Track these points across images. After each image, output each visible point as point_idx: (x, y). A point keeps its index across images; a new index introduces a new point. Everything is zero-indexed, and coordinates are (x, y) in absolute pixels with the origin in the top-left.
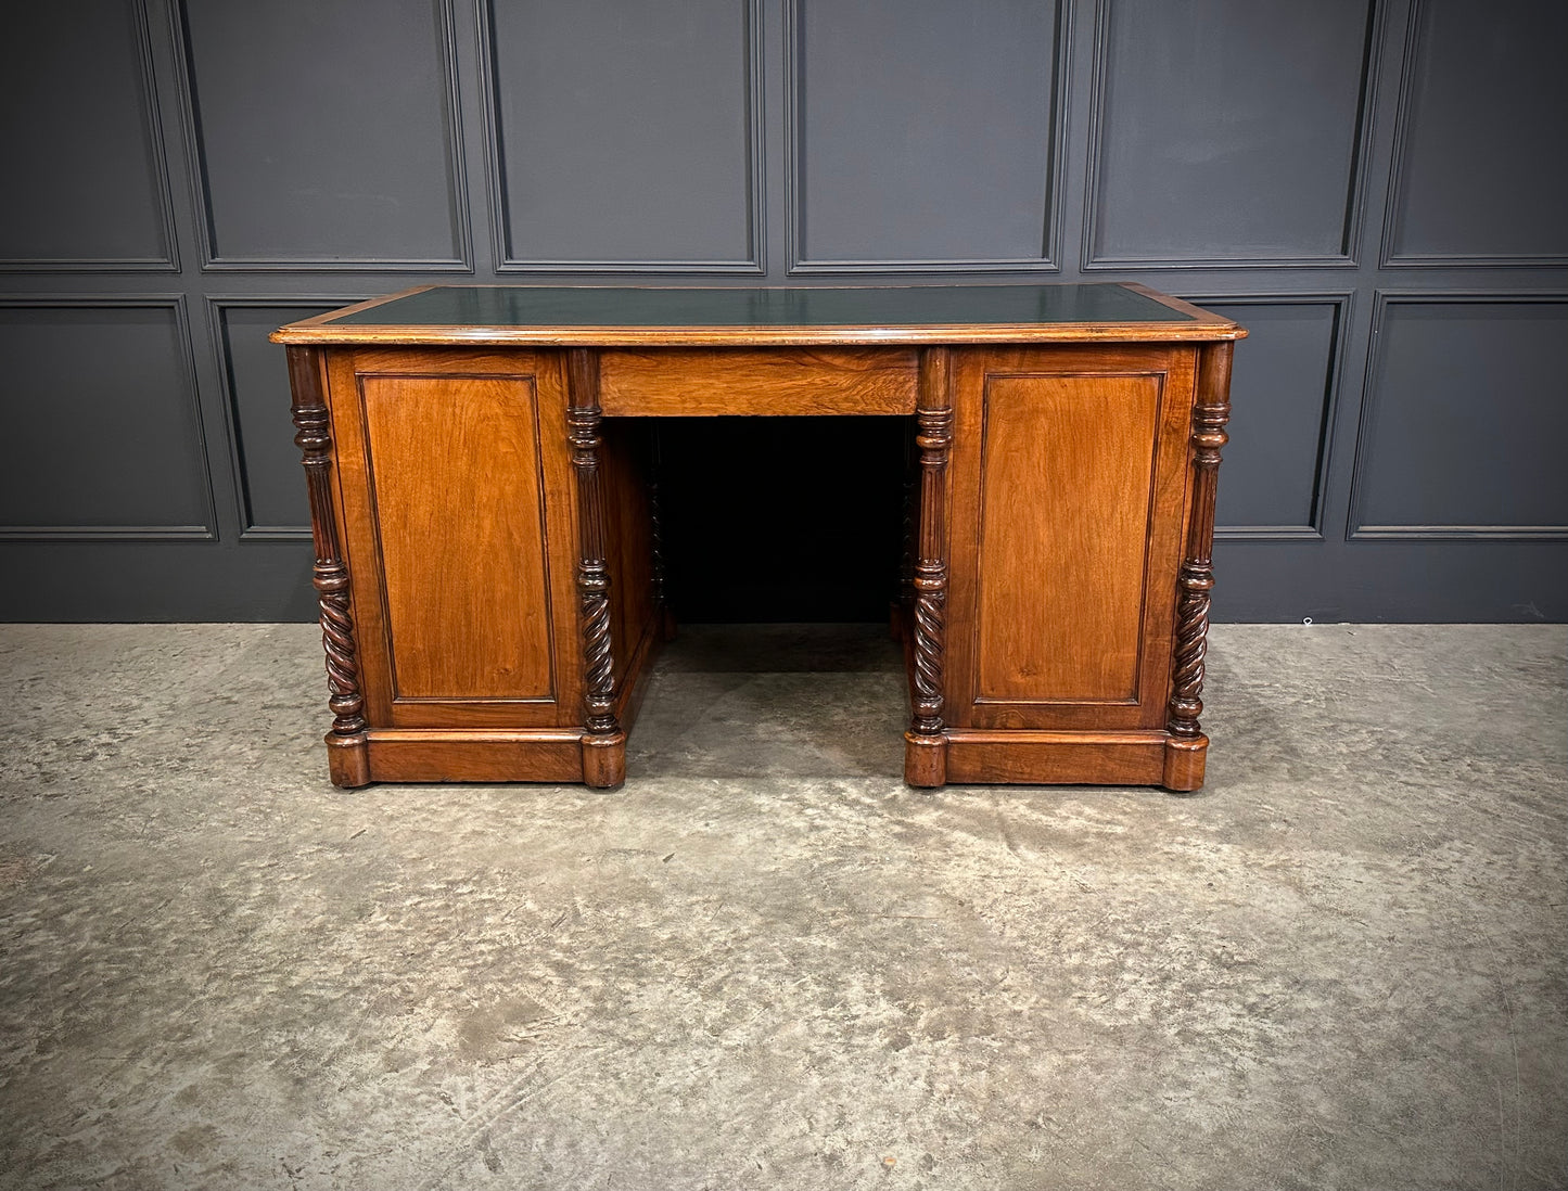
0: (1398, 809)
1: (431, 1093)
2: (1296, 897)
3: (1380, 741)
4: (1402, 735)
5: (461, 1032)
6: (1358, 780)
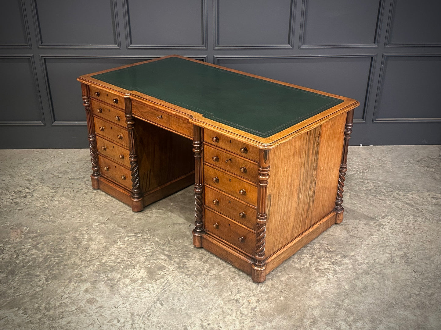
5: (147, 273)
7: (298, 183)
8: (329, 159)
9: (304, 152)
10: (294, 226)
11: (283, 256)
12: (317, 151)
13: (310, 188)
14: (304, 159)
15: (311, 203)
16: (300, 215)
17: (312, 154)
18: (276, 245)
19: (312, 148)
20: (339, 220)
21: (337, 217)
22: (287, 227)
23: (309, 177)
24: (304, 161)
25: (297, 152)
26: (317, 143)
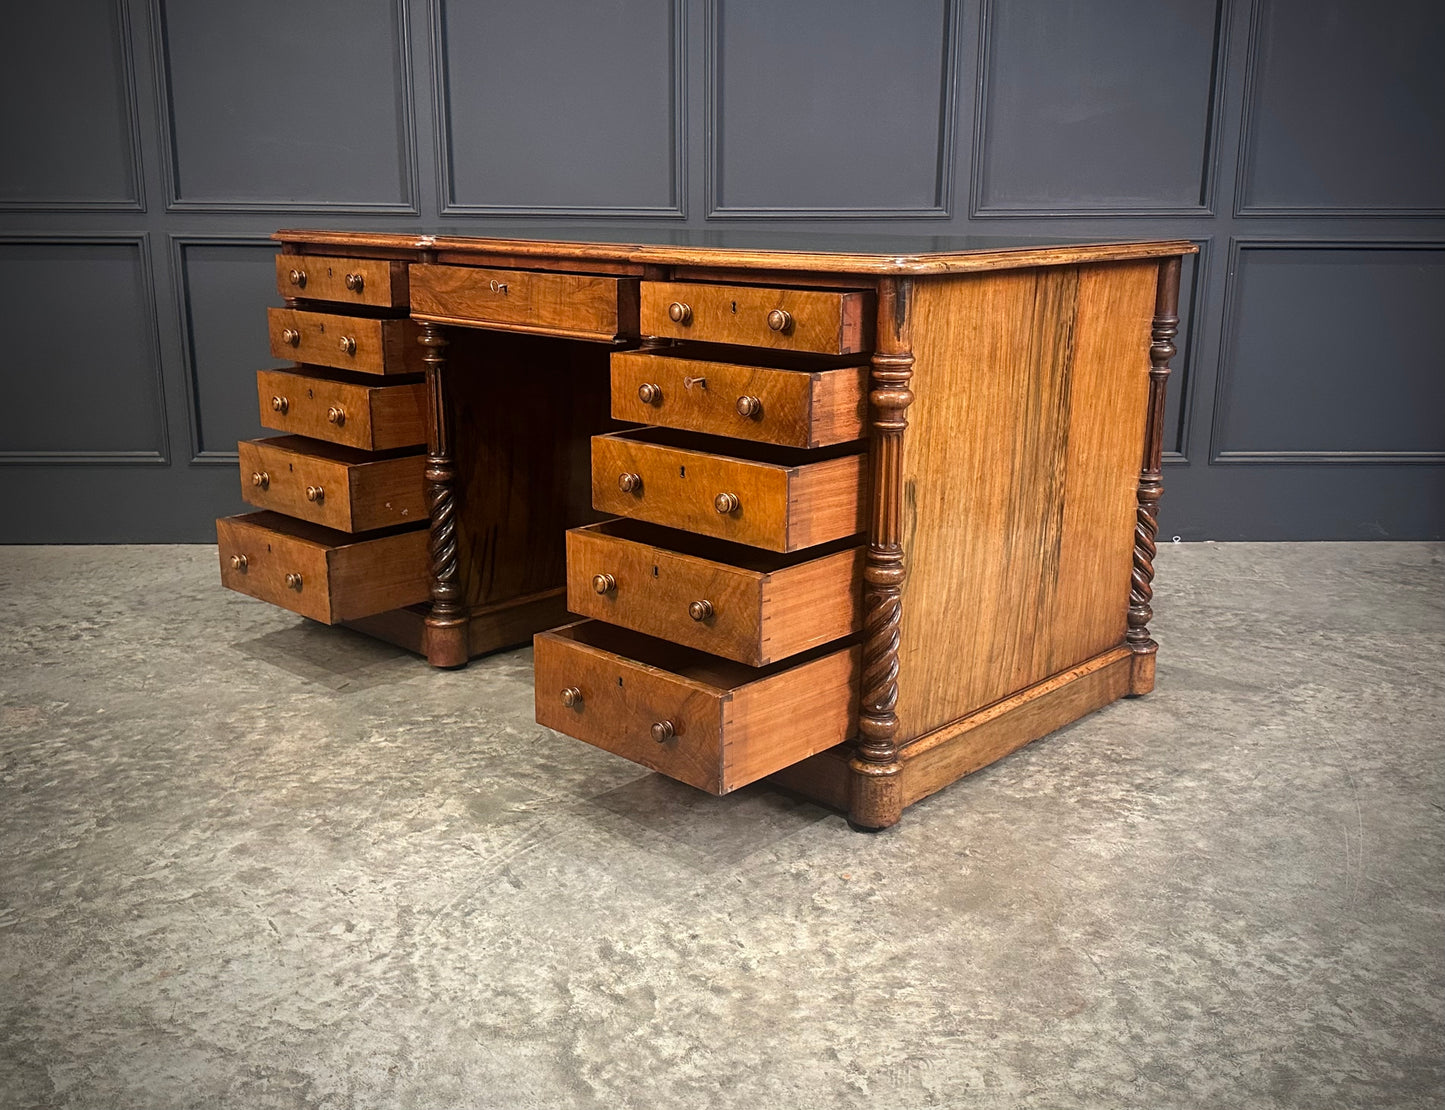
0: (1260, 664)
1: (453, 844)
2: (1173, 719)
3: (1243, 620)
4: (1262, 617)
5: (470, 807)
6: (1225, 645)
7: (1007, 481)
8: (1103, 430)
9: (1023, 365)
10: (995, 653)
11: (958, 752)
12: (1067, 381)
13: (1045, 520)
14: (1025, 392)
15: (1050, 578)
16: (1014, 615)
17: (1052, 385)
18: (935, 703)
19: (1049, 360)
20: (1140, 679)
21: (1136, 669)
22: (970, 642)
23: (1041, 473)
24: (1024, 399)
25: (1002, 353)
26: (1067, 352)
